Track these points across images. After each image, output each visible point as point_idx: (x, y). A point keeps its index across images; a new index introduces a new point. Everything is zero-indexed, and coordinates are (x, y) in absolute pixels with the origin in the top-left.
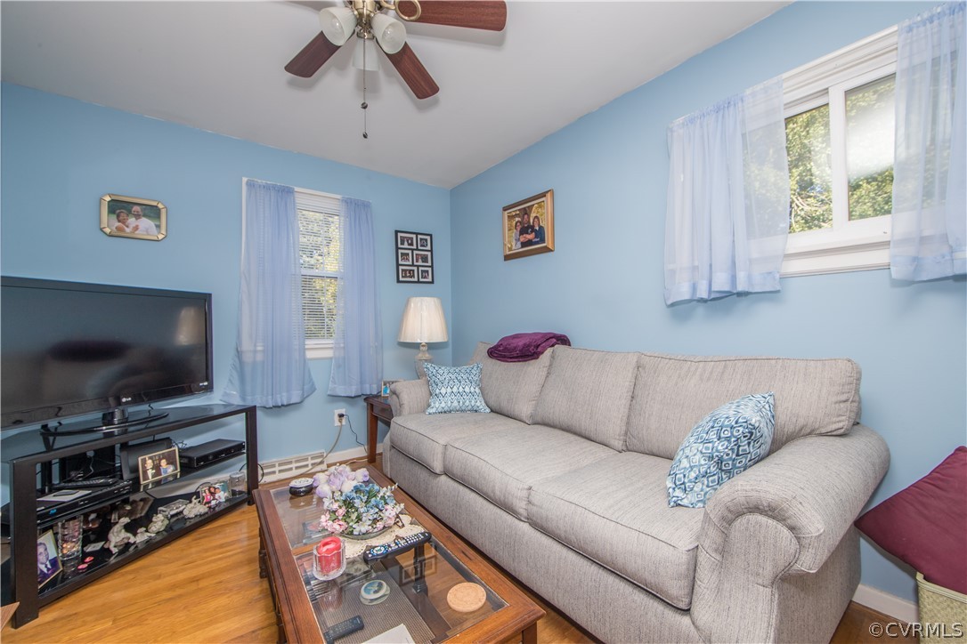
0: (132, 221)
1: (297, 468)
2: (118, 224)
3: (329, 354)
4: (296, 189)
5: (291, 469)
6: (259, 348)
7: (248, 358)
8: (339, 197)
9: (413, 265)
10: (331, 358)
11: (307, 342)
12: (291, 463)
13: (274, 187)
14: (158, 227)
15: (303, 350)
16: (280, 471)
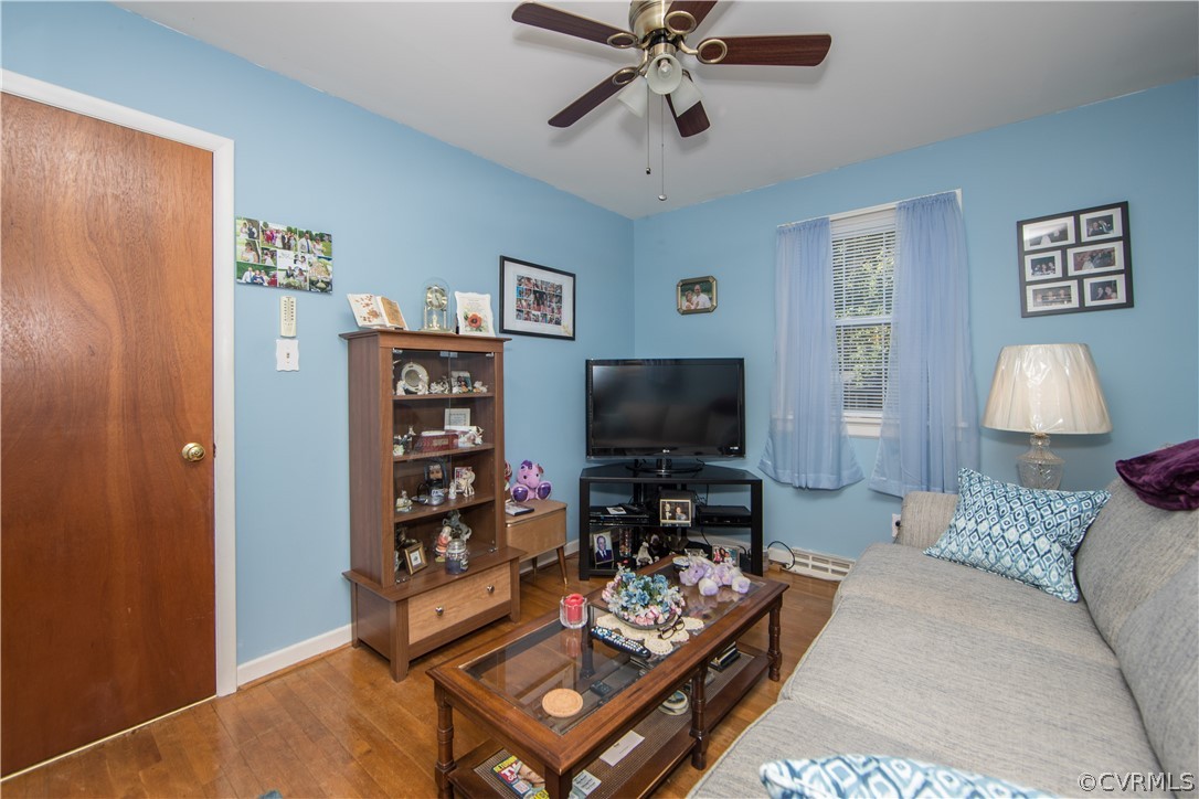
0: (695, 298)
1: (833, 571)
2: (687, 304)
3: (875, 431)
4: (832, 217)
5: (826, 570)
6: (790, 417)
7: (780, 427)
8: (893, 205)
9: (1065, 277)
10: (877, 438)
11: (846, 413)
12: (827, 562)
13: (804, 225)
14: (711, 299)
15: (840, 424)
16: (813, 567)
